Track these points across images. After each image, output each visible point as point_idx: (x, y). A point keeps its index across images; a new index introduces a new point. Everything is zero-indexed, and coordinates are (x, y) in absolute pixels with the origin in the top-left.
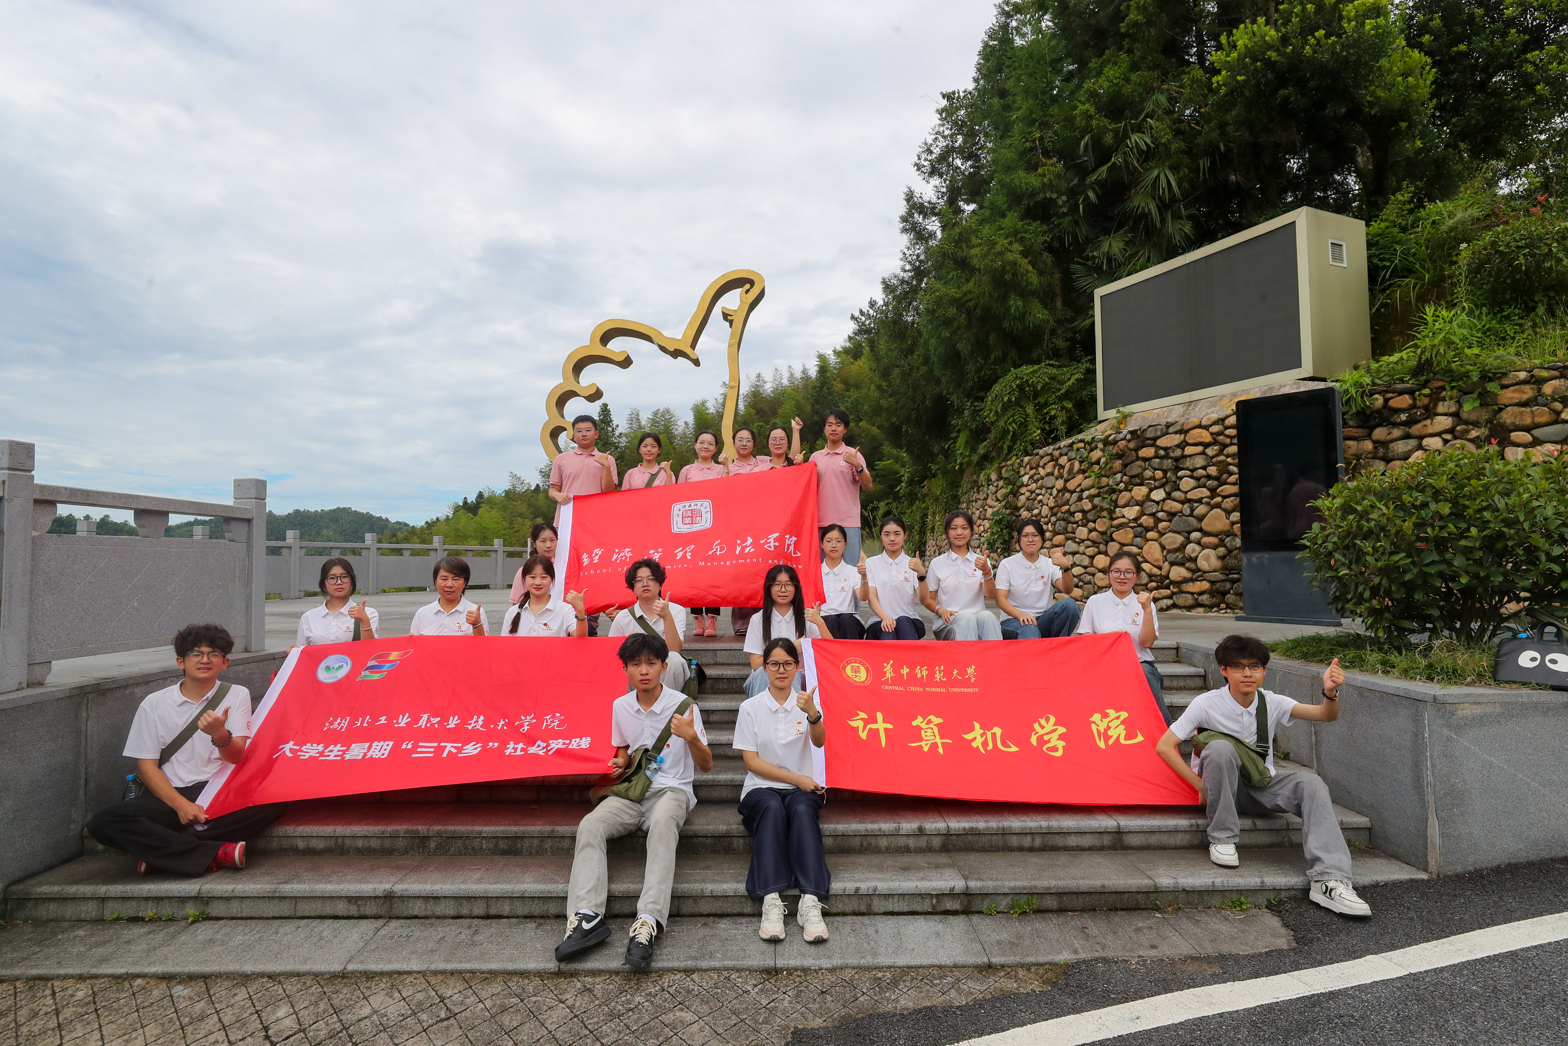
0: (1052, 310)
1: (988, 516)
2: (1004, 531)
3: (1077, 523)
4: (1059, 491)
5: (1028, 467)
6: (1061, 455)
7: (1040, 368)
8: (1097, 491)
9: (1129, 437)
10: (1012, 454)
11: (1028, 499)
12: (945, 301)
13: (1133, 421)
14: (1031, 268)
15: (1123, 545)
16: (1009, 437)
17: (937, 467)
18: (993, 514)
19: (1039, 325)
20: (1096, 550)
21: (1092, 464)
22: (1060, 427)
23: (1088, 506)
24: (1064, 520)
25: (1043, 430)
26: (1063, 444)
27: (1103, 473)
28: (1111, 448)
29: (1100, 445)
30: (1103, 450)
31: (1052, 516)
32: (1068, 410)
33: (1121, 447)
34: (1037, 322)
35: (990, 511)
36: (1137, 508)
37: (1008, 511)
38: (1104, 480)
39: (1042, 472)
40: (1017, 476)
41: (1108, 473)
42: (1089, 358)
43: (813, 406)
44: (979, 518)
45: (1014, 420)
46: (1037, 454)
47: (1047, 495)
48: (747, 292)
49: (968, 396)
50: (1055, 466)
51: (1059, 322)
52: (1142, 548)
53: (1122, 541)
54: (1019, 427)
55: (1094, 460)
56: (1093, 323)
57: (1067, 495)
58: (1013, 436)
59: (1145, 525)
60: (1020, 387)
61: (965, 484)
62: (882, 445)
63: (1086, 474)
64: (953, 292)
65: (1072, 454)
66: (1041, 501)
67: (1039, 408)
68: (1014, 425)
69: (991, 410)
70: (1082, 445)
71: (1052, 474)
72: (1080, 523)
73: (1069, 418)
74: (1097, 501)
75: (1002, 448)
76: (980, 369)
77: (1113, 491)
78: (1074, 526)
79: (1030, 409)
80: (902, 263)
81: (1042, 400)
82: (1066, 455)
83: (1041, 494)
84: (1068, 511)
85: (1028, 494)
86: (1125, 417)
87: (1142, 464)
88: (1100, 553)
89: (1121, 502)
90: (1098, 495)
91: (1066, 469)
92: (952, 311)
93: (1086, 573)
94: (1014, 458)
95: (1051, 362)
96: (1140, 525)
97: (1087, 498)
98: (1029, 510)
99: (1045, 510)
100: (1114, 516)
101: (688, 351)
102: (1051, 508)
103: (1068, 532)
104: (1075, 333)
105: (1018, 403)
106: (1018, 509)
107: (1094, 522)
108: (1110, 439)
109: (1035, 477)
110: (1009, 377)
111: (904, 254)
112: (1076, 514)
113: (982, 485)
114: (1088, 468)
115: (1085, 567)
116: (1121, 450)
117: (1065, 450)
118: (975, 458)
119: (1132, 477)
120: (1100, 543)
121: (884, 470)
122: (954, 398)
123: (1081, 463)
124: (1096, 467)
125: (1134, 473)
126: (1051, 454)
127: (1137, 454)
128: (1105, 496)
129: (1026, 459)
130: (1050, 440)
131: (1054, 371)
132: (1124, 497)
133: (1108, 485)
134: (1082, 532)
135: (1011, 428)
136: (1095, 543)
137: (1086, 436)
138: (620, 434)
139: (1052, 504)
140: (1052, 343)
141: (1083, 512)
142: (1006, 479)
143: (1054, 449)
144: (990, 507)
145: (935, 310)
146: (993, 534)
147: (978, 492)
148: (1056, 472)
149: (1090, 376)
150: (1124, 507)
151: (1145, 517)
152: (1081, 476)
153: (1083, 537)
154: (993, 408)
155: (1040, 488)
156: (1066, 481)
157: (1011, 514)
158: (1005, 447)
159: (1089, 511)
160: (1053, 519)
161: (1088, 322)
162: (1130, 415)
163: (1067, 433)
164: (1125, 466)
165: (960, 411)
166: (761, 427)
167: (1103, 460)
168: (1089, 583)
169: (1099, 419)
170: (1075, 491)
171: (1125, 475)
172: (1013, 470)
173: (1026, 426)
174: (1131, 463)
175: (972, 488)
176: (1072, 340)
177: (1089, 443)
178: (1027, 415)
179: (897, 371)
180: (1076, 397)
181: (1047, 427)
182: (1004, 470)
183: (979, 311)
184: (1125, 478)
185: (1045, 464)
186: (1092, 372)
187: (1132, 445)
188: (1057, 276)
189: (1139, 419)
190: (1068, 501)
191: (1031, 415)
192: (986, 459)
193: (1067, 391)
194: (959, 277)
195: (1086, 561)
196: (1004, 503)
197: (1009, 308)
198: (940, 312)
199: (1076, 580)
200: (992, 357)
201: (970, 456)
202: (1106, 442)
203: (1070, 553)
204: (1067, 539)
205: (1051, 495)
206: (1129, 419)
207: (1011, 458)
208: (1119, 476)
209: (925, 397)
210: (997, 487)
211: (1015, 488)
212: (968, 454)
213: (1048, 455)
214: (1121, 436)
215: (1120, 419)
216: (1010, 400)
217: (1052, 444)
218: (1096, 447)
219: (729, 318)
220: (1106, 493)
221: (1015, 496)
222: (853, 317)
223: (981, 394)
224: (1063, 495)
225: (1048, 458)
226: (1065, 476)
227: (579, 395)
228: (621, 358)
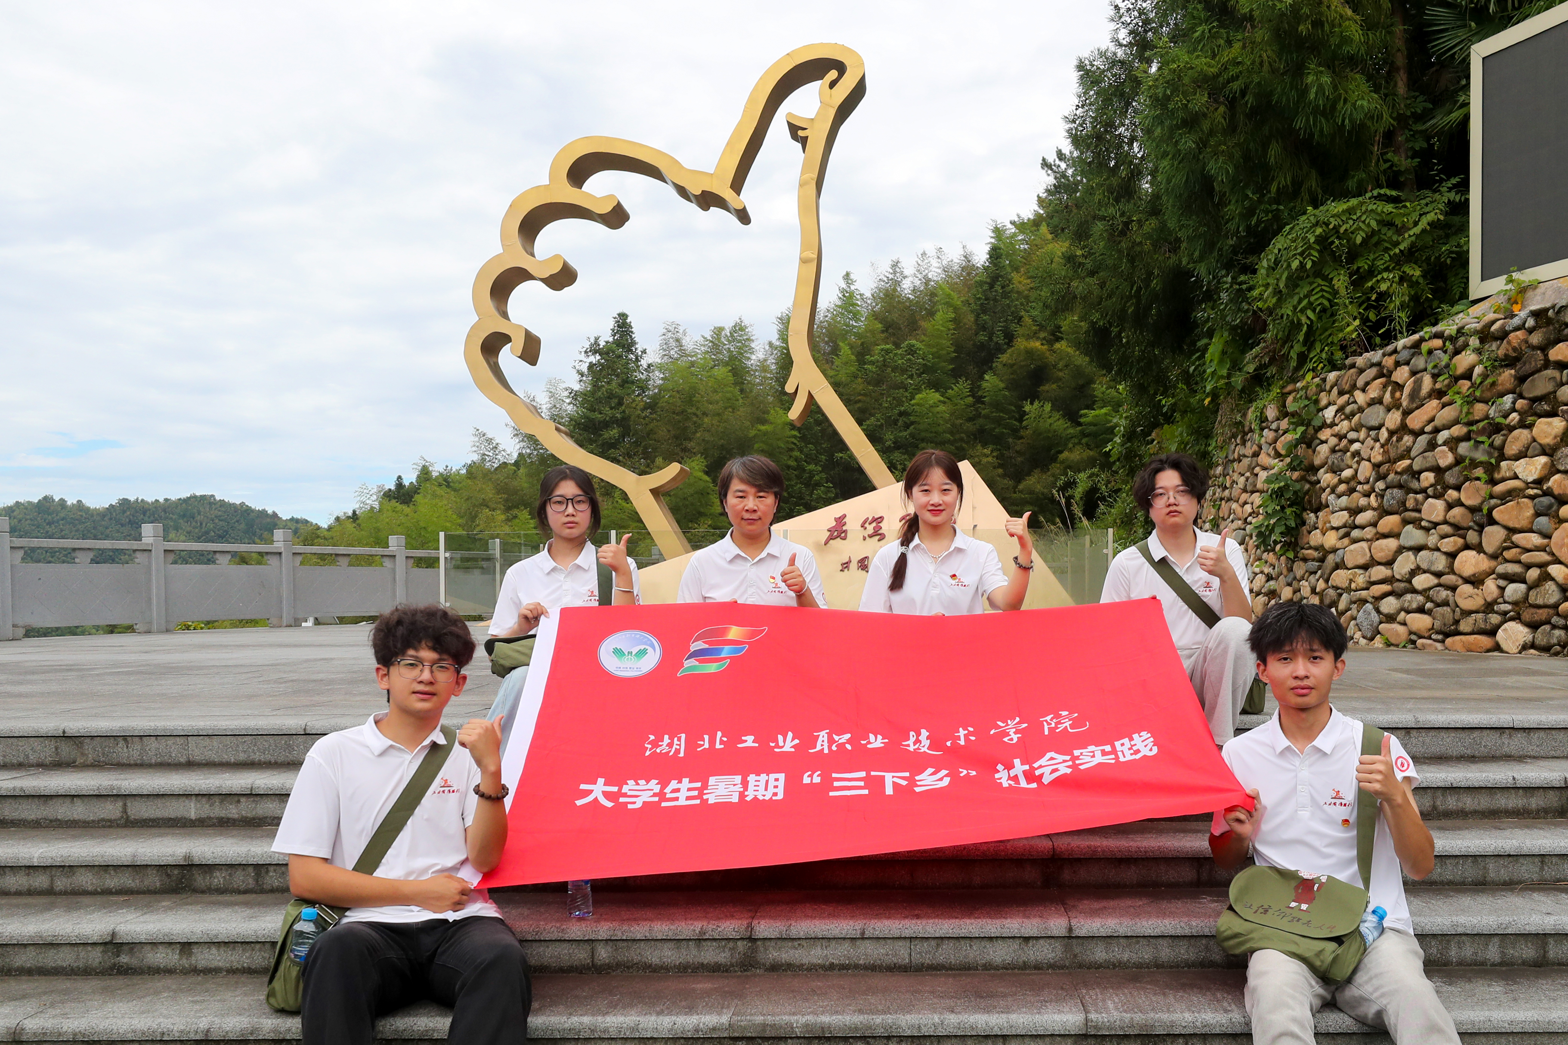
0: (1388, 96)
1: (1259, 485)
2: (1288, 511)
3: (1424, 491)
4: (1391, 433)
5: (1335, 390)
6: (1398, 364)
7: (1362, 204)
8: (1465, 430)
9: (1531, 322)
10: (1306, 368)
11: (1333, 451)
12: (1186, 80)
13: (1538, 298)
14: (1349, 12)
15: (1512, 531)
16: (1301, 337)
17: (1171, 401)
18: (1268, 481)
19: (1362, 125)
20: (1460, 541)
21: (1457, 379)
22: (1396, 314)
23: (1445, 458)
24: (1400, 486)
25: (1365, 320)
26: (1401, 343)
27: (1478, 394)
28: (1494, 346)
29: (1474, 342)
30: (1478, 351)
31: (1377, 480)
32: (1413, 284)
33: (1515, 343)
34: (1359, 116)
35: (1263, 475)
36: (1543, 459)
37: (1296, 475)
38: (1480, 409)
39: (1361, 398)
40: (1312, 408)
41: (1488, 394)
42: (1454, 180)
43: (978, 316)
44: (1245, 490)
45: (1310, 304)
46: (1353, 366)
47: (1370, 442)
48: (832, 84)
49: (1228, 266)
50: (1385, 386)
51: (1402, 120)
52: (1548, 536)
53: (1511, 524)
54: (1320, 318)
55: (1460, 371)
56: (1467, 118)
57: (1407, 439)
58: (1308, 335)
59: (1556, 491)
60: (1323, 242)
61: (1221, 431)
62: (1091, 381)
63: (1445, 399)
64: (1203, 63)
65: (1419, 362)
66: (1357, 453)
67: (1358, 280)
68: (1310, 313)
69: (1267, 286)
70: (1438, 343)
71: (1379, 401)
72: (1430, 491)
73: (1415, 298)
74: (1463, 448)
75: (1286, 358)
76: (1250, 212)
77: (1497, 429)
78: (1420, 497)
79: (1341, 281)
80: (1113, 26)
81: (1363, 264)
82: (1407, 363)
83: (1357, 440)
84: (1409, 470)
85: (1333, 441)
86: (1523, 290)
87: (1555, 373)
88: (1467, 547)
89: (1512, 449)
90: (1467, 438)
91: (1407, 390)
92: (1200, 100)
93: (1439, 585)
94: (1309, 376)
95: (1382, 191)
96: (1548, 493)
97: (1445, 443)
98: (1335, 470)
99: (1365, 470)
100: (1497, 476)
101: (727, 194)
102: (1376, 466)
103: (1407, 510)
104: (1428, 139)
105: (1318, 272)
106: (1314, 469)
107: (1458, 488)
108: (1493, 328)
109: (1348, 410)
110: (1303, 221)
111: (1117, 7)
112: (1423, 476)
113: (1251, 430)
114: (1449, 387)
115: (1438, 575)
116: (1515, 349)
117: (1404, 355)
118: (1238, 380)
119: (1534, 400)
120: (1469, 528)
121: (1095, 425)
122: (1202, 269)
123: (1435, 377)
124: (1465, 385)
125: (1538, 392)
126: (1379, 364)
127: (1546, 356)
128: (1480, 439)
129: (1332, 376)
130: (1378, 340)
131: (1389, 208)
132: (1517, 439)
133: (1487, 417)
134: (1434, 509)
135: (1304, 320)
136: (1458, 529)
137: (1448, 327)
138: (649, 366)
139: (1377, 457)
140: (1386, 161)
141: (1438, 471)
142: (1293, 415)
143: (1384, 355)
144: (1265, 468)
145: (1168, 98)
146: (1268, 516)
147: (1244, 443)
148: (1387, 396)
149: (1456, 219)
150: (1517, 458)
151: (1557, 477)
152: (1435, 403)
153: (1434, 518)
154: (1271, 281)
155: (1356, 430)
156: (1406, 413)
157: (1303, 479)
158: (1293, 354)
159: (1449, 468)
160: (1380, 485)
161: (1456, 115)
162: (1533, 286)
163: (1409, 325)
164: (1521, 379)
165: (1211, 296)
166: (888, 352)
167: (1478, 370)
168: (1445, 603)
169: (1471, 298)
170: (1422, 432)
171: (1521, 396)
172: (1307, 398)
173: (1333, 315)
174: (1532, 374)
175: (1234, 436)
176: (1425, 155)
177: (1452, 339)
178: (1335, 293)
179: (1100, 226)
180: (1428, 258)
181: (1372, 316)
182: (1290, 398)
183: (1250, 99)
184: (1520, 403)
185: (1367, 384)
186: (1461, 209)
187: (1536, 339)
188: (1399, 29)
189: (1549, 292)
190: (1409, 450)
191: (1343, 292)
192: (1259, 380)
193: (1413, 245)
194: (1213, 36)
195: (1441, 563)
196: (1288, 460)
197: (1305, 91)
198: (1178, 101)
199: (1420, 598)
200: (1274, 188)
201: (1229, 376)
202: (1485, 335)
203: (1410, 549)
204: (1406, 522)
205: (1377, 440)
206: (1530, 294)
207: (1304, 376)
208: (1508, 399)
209: (1150, 274)
210: (1276, 431)
211: (1311, 430)
212: (1224, 372)
213: (1373, 365)
214: (1516, 321)
215: (1513, 293)
216: (1302, 265)
217: (1382, 346)
218: (1466, 346)
219: (801, 133)
220: (1481, 432)
221: (1309, 446)
222: (1045, 164)
223: (1251, 259)
224: (1400, 439)
225: (1373, 372)
226: (1405, 404)
227: (531, 277)
228: (605, 208)
